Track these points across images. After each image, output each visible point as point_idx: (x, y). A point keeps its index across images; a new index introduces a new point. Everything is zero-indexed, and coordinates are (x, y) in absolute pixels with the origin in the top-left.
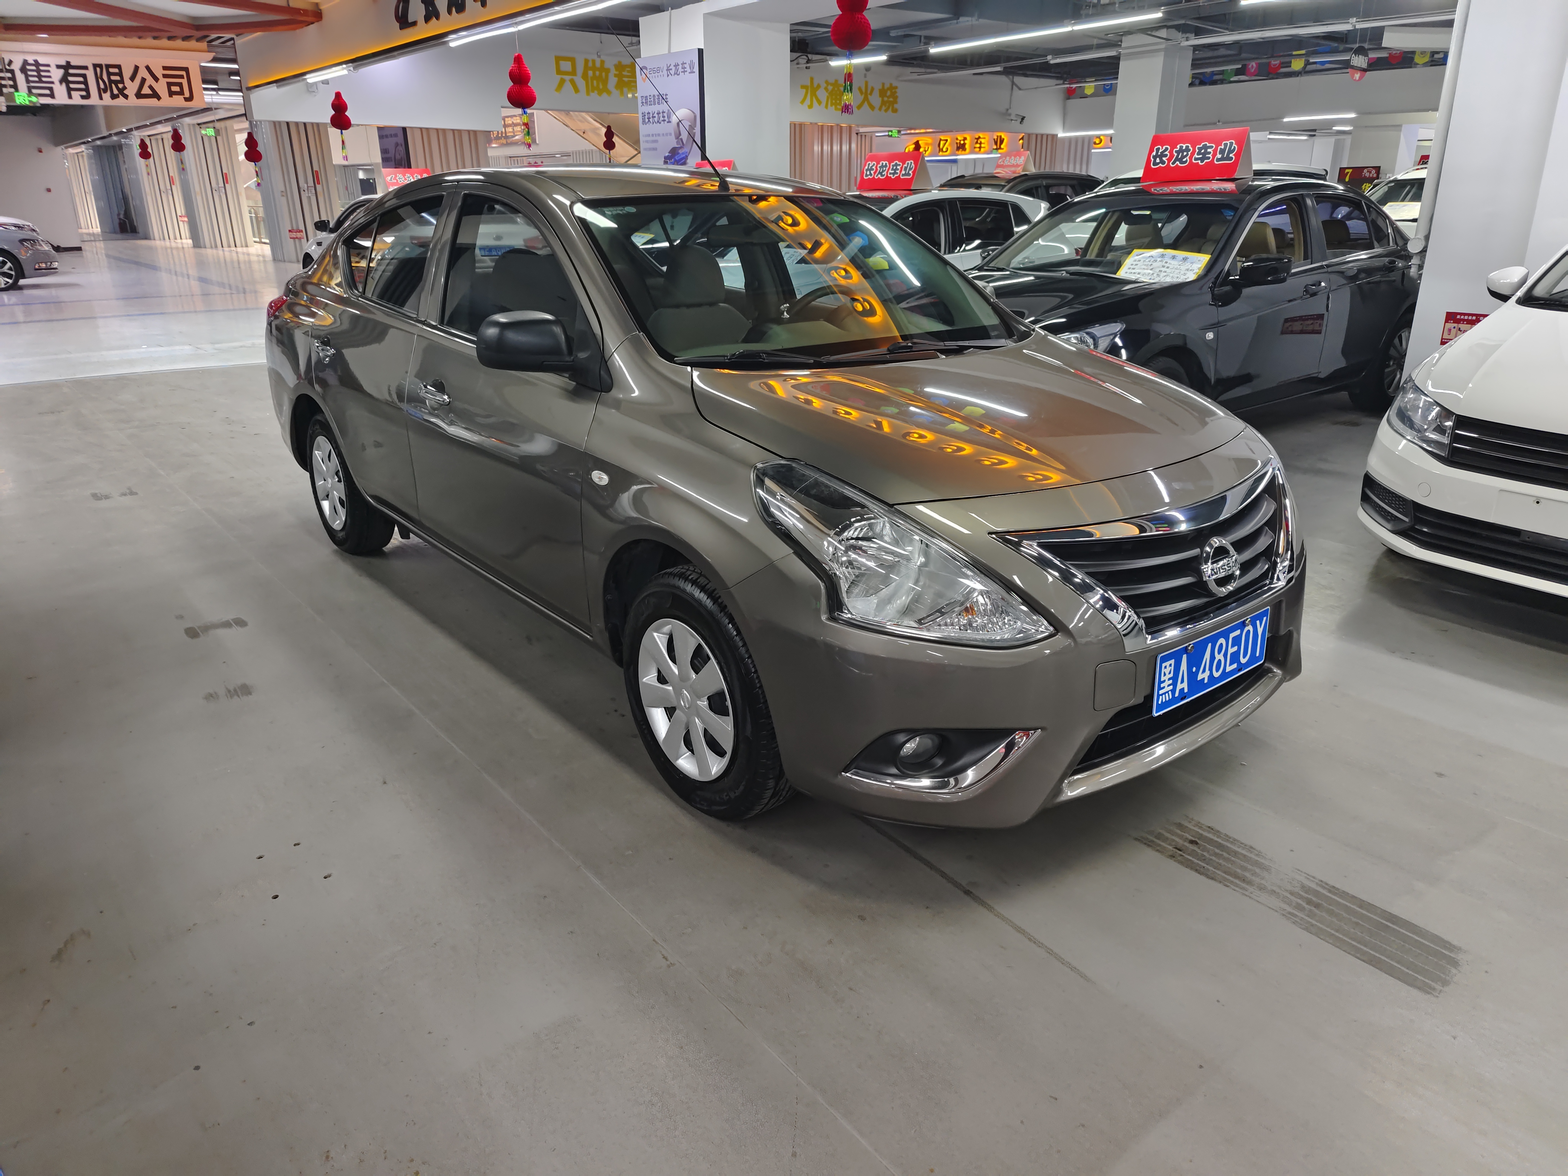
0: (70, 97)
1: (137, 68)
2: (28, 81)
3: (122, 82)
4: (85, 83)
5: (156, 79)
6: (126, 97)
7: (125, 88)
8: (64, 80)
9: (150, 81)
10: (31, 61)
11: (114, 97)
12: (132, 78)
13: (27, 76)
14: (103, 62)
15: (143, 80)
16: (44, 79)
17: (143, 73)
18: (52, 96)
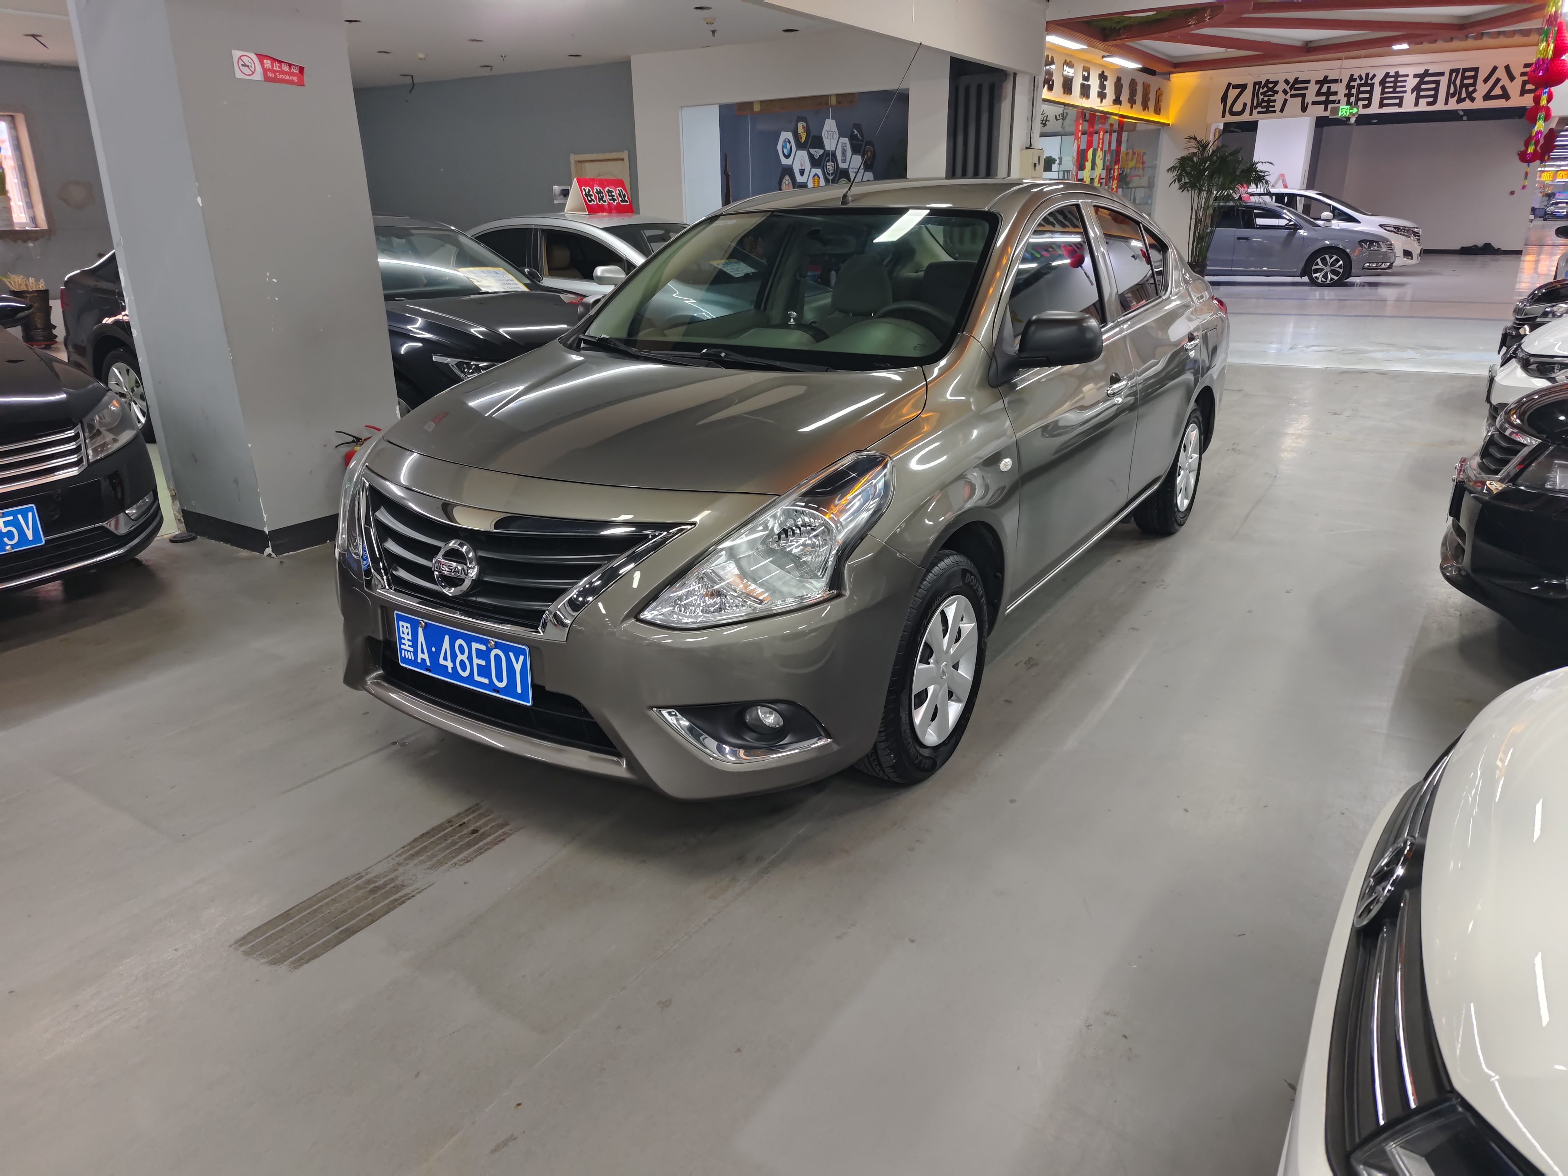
0: (1416, 104)
1: (1495, 69)
2: (1383, 93)
3: (1474, 84)
4: (1436, 90)
5: (1512, 78)
6: (1473, 100)
7: (1474, 91)
8: (1417, 89)
9: (1505, 80)
10: (1392, 74)
11: (1460, 101)
12: (1486, 81)
13: (1384, 88)
14: (1461, 66)
15: (1498, 80)
16: (1398, 89)
17: (1501, 73)
18: (1400, 105)
